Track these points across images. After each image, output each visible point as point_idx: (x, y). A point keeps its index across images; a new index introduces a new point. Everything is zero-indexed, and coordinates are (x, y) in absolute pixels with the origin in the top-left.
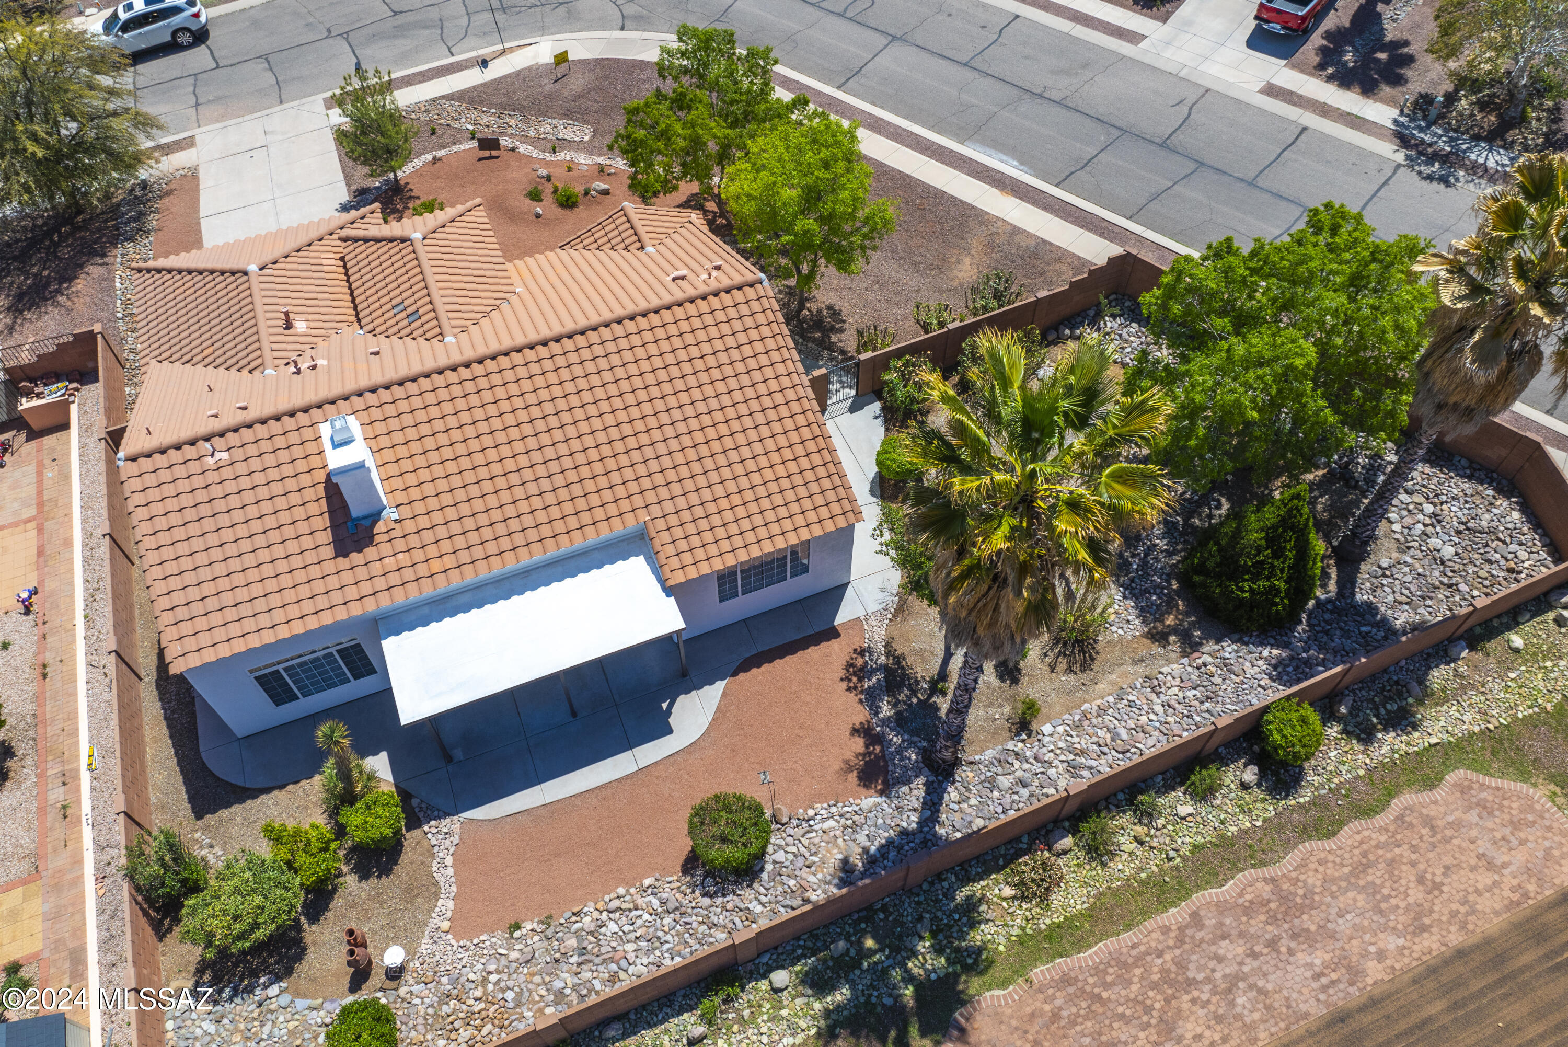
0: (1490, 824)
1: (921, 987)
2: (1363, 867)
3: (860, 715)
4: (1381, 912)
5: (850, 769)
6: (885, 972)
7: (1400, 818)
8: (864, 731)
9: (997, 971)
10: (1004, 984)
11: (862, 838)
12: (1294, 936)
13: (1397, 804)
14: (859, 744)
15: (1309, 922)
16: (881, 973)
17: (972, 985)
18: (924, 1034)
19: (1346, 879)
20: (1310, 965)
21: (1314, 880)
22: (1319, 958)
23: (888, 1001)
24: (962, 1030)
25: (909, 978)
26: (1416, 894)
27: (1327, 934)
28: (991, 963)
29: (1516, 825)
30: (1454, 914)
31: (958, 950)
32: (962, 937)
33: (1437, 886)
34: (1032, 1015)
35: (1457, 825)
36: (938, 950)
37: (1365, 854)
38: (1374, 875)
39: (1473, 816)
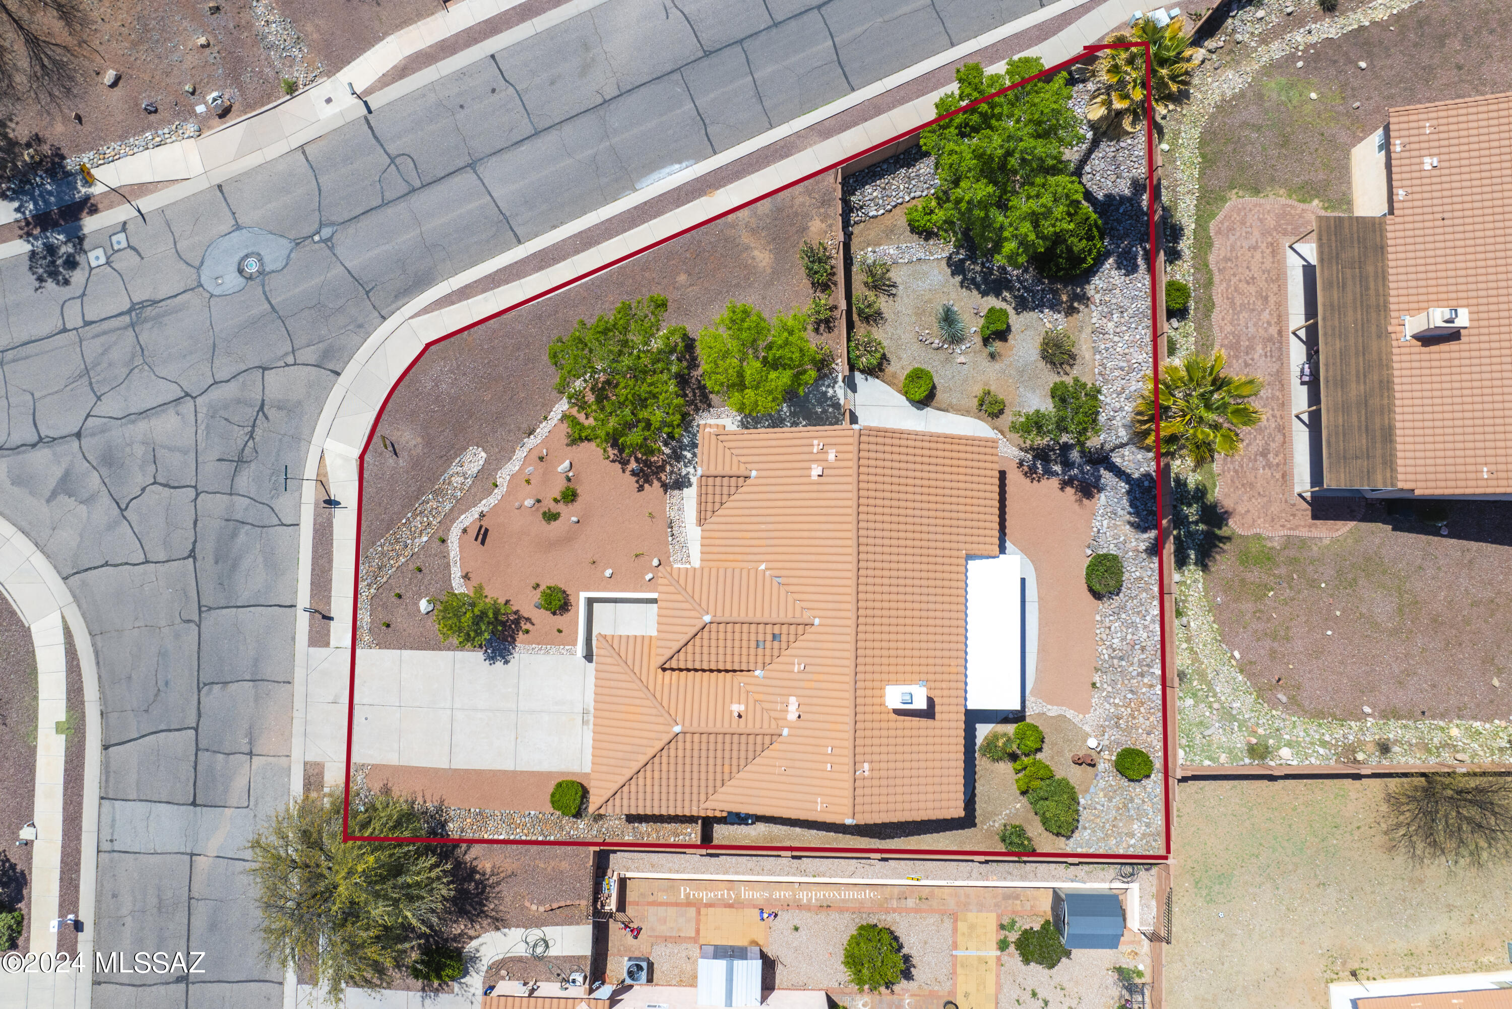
0: (1238, 234)
1: (1201, 520)
2: (1233, 304)
3: (1054, 482)
4: (1253, 310)
5: (1081, 501)
6: (1189, 532)
7: (1219, 270)
8: (1064, 484)
9: (1208, 485)
10: (1215, 486)
11: (1121, 512)
12: (1247, 354)
13: (1212, 266)
14: (1070, 491)
15: (1245, 343)
16: (1189, 534)
17: (1210, 499)
18: (1220, 528)
19: (1234, 314)
20: (1260, 356)
21: (1229, 328)
22: (1259, 349)
23: (1202, 537)
24: (1226, 512)
25: (1196, 523)
26: (1252, 289)
27: (1251, 339)
28: (1204, 486)
29: (1243, 223)
30: (1266, 281)
31: (1193, 497)
32: (1188, 492)
33: (1253, 278)
34: (1232, 481)
35: (1233, 248)
36: (1189, 505)
37: (1228, 298)
38: (1238, 301)
39: (1232, 238)
